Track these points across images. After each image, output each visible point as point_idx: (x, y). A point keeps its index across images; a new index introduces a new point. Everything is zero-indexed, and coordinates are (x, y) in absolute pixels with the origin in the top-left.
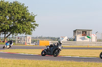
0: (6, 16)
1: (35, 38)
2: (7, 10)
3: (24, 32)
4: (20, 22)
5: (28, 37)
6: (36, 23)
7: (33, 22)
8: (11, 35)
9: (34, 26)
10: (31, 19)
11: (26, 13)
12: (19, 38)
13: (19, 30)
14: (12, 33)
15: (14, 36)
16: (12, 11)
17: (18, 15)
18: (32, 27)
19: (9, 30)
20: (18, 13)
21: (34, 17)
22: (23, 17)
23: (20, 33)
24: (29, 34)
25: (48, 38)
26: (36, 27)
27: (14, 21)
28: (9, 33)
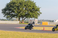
0: (23, 8)
1: (40, 20)
2: (24, 5)
3: (34, 17)
4: (31, 11)
5: (36, 20)
6: (40, 12)
7: (39, 11)
8: (26, 18)
9: (39, 13)
10: (38, 10)
11: (35, 6)
12: (30, 20)
13: (31, 16)
14: (27, 17)
15: (28, 19)
16: (27, 5)
17: (30, 7)
18: (38, 14)
19: (25, 16)
20: (30, 6)
21: (39, 9)
22: (33, 9)
23: (31, 17)
24: (37, 18)
25: (47, 20)
26: (40, 14)
27: (28, 11)
28: (25, 17)
